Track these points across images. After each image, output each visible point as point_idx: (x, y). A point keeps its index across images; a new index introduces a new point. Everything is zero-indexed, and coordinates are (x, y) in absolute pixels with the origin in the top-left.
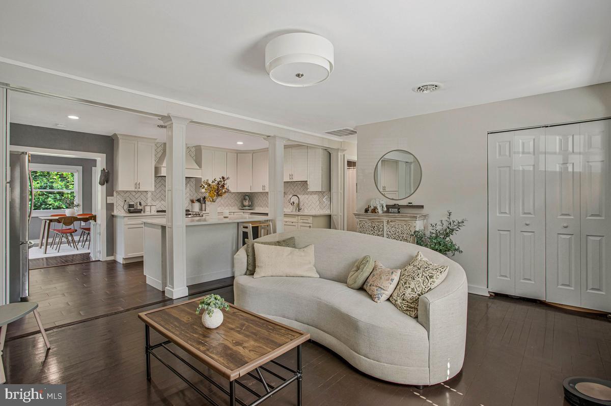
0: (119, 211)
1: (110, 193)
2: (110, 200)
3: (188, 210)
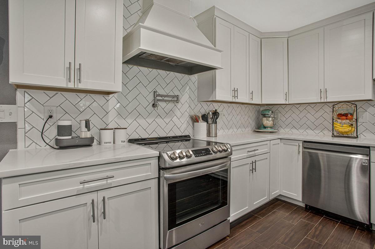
0: (32, 145)
3: (189, 136)
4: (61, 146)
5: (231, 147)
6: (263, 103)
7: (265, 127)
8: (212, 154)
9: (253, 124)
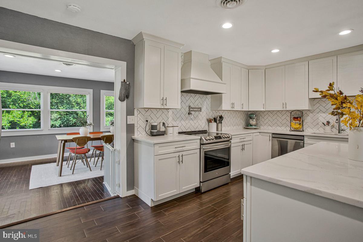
0: (140, 135)
1: (130, 112)
2: (131, 120)
3: (206, 131)
4: (152, 135)
5: (232, 136)
6: (249, 110)
7: (251, 126)
8: (222, 139)
9: (243, 123)
